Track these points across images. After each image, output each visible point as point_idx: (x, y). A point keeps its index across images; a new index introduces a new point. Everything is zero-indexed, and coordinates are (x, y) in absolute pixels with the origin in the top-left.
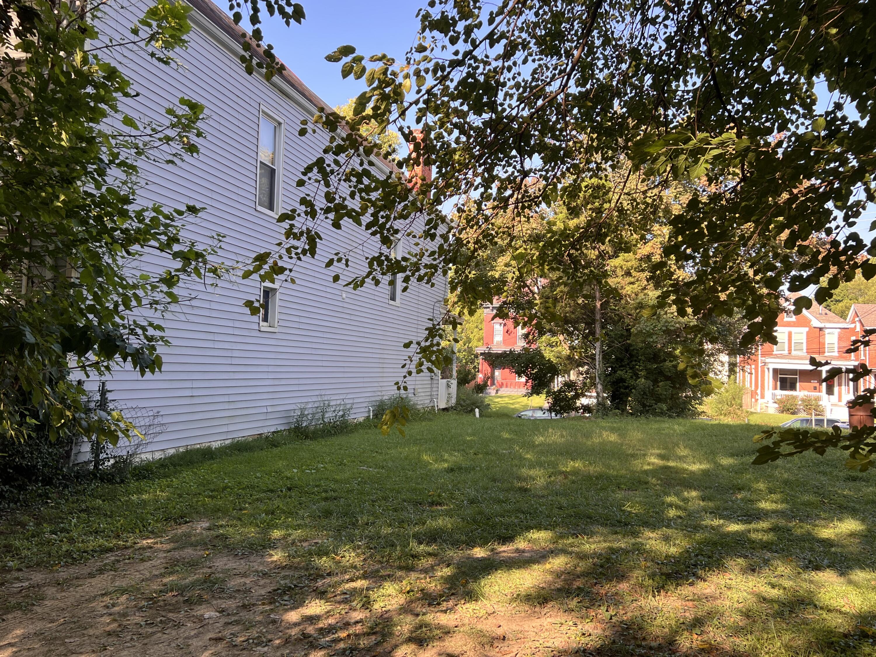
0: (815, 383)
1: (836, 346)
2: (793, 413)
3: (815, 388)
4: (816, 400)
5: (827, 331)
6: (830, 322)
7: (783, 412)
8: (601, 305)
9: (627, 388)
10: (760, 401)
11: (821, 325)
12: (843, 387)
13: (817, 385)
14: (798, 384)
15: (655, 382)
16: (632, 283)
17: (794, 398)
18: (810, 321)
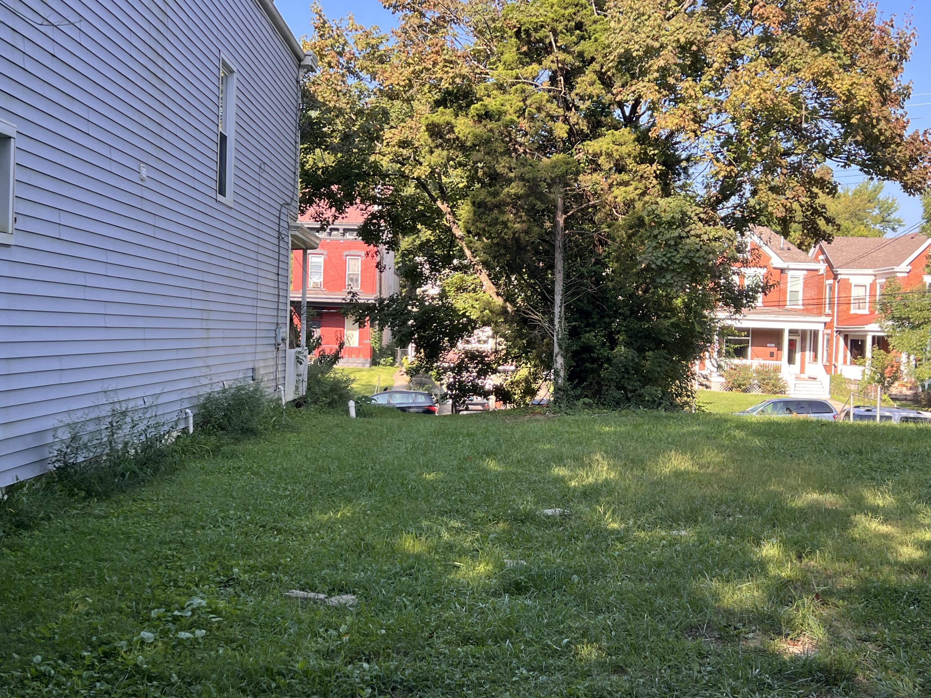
0: (771, 348)
1: (800, 296)
2: (745, 391)
3: (772, 355)
4: (774, 371)
5: (790, 273)
6: (794, 260)
7: (731, 389)
8: (566, 221)
9: (594, 361)
11: (783, 265)
12: (807, 353)
13: (774, 350)
14: (750, 349)
15: (641, 350)
16: (626, 184)
17: (746, 368)
18: (769, 258)
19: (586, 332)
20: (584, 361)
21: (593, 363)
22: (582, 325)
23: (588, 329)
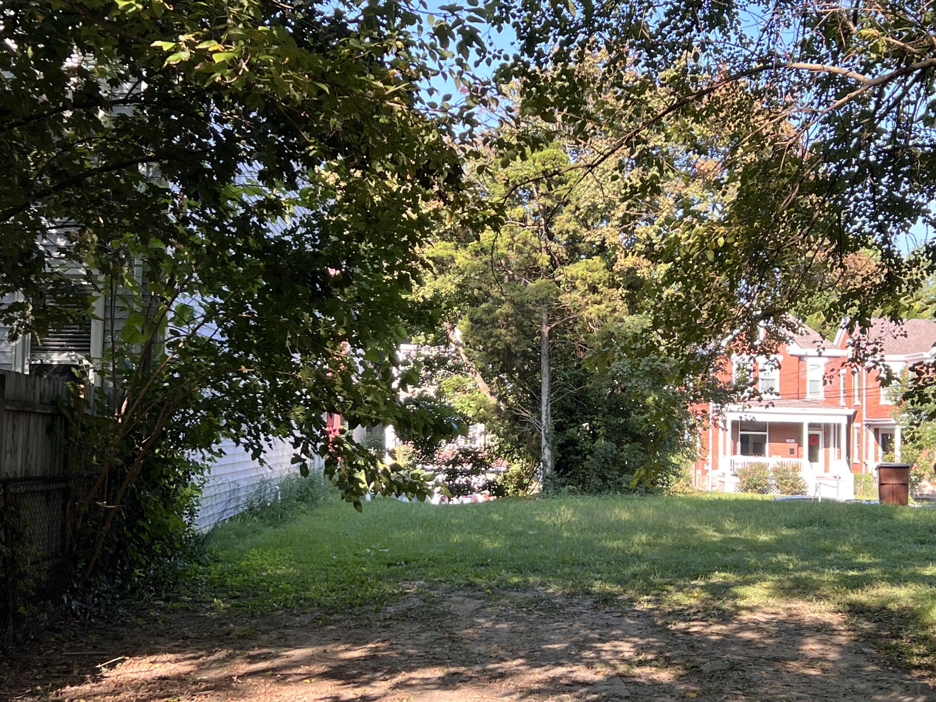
0: (791, 444)
1: (821, 386)
2: (762, 492)
3: (792, 451)
4: (794, 469)
5: (808, 361)
6: (813, 346)
10: (712, 473)
11: (801, 352)
12: (831, 449)
13: (795, 446)
14: (767, 445)
16: (599, 303)
17: (763, 467)
19: (571, 427)
20: (569, 453)
21: (577, 455)
22: (567, 421)
23: (572, 425)
